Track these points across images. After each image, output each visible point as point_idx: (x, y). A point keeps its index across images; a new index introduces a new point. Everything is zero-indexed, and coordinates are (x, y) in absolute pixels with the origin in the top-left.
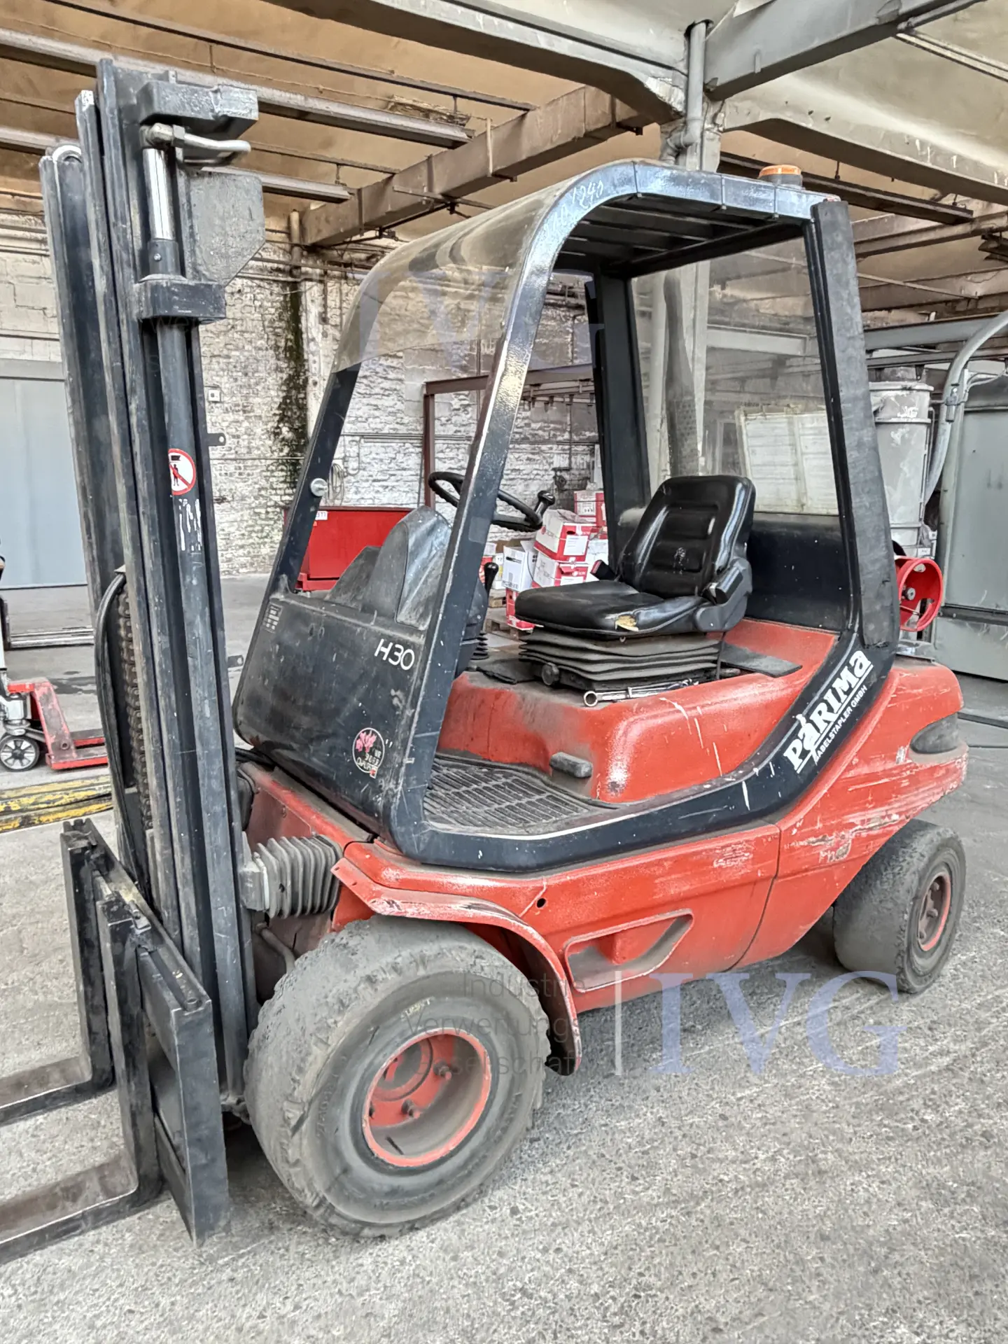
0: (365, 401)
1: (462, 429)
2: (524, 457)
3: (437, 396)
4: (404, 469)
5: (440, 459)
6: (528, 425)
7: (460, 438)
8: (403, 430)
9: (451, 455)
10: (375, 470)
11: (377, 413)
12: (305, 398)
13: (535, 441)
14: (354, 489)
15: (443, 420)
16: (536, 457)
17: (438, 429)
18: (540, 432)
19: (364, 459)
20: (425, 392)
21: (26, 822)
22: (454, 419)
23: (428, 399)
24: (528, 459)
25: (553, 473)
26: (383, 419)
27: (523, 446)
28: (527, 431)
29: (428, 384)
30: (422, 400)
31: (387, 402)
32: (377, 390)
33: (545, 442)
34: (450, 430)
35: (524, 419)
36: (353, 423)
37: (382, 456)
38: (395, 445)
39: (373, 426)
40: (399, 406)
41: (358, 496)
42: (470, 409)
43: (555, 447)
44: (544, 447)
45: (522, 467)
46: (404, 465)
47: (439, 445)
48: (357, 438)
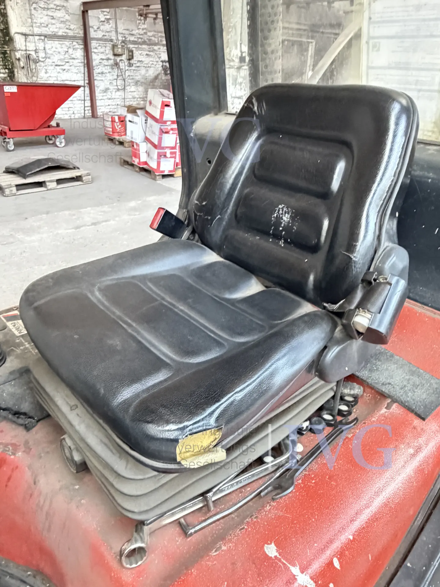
0: (45, 12)
1: (107, 34)
2: (145, 53)
3: (89, 12)
4: (74, 59)
5: (95, 53)
6: (145, 33)
7: (106, 40)
8: (71, 33)
9: (102, 50)
10: (56, 59)
11: (53, 21)
12: (5, 9)
13: (150, 43)
14: (44, 71)
15: (95, 28)
16: (151, 53)
17: (92, 34)
18: (153, 38)
19: (48, 51)
20: (82, 9)
22: (102, 28)
23: (84, 13)
24: (147, 55)
25: (161, 63)
26: (58, 25)
27: (144, 46)
28: (145, 38)
29: (84, 4)
30: (81, 13)
31: (58, 14)
32: (52, 6)
33: (155, 44)
34: (100, 35)
35: (143, 29)
36: (39, 27)
37: (60, 50)
38: (67, 43)
39: (51, 29)
40: (67, 17)
41: (48, 75)
42: (111, 22)
43: (162, 47)
44: (156, 48)
45: (143, 60)
46: (73, 56)
47: (94, 44)
48: (43, 38)
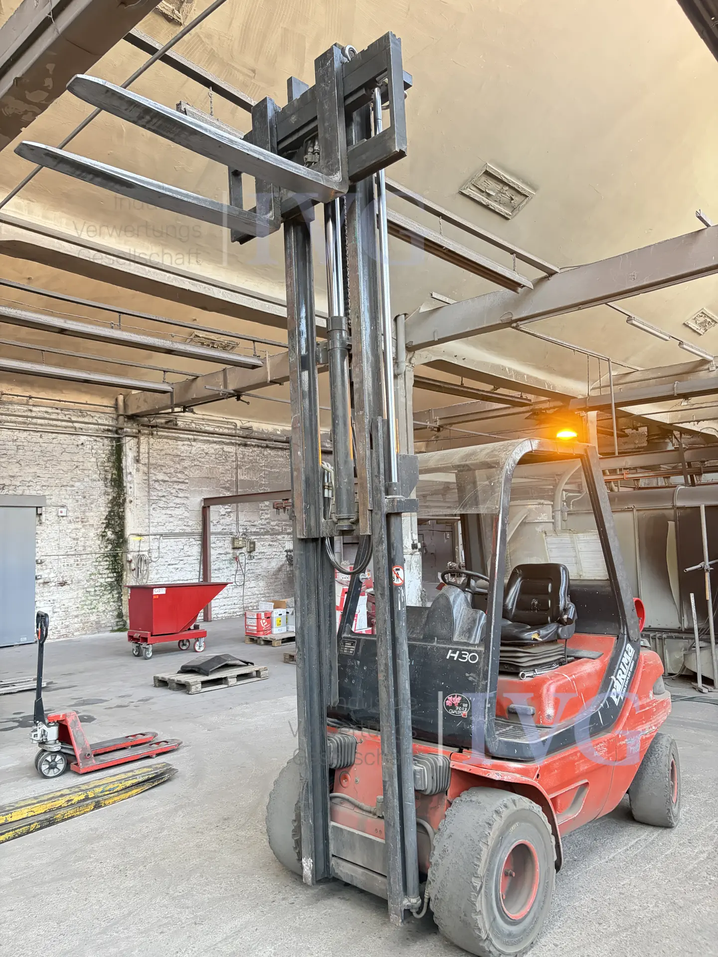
0: (164, 512)
1: (227, 527)
2: (267, 544)
3: (211, 507)
4: (189, 556)
5: (213, 548)
6: (269, 523)
7: (225, 534)
8: (188, 530)
9: (220, 545)
10: (169, 559)
11: (171, 519)
12: (124, 511)
13: (273, 533)
14: (155, 571)
15: (215, 522)
16: (274, 543)
17: (212, 529)
18: (277, 527)
19: (161, 550)
20: (203, 505)
21: (98, 806)
22: (222, 521)
23: (205, 510)
24: (270, 545)
25: (285, 553)
26: (176, 523)
27: (266, 537)
28: (268, 528)
29: (205, 499)
30: (201, 509)
31: (177, 512)
32: (171, 505)
33: (279, 534)
34: (219, 529)
35: (266, 519)
36: (156, 527)
37: (175, 548)
38: (183, 540)
39: (168, 528)
40: (186, 514)
41: (158, 576)
42: (232, 514)
43: (286, 536)
44: (279, 537)
45: (265, 551)
46: (189, 553)
47: (213, 538)
48: (158, 537)
